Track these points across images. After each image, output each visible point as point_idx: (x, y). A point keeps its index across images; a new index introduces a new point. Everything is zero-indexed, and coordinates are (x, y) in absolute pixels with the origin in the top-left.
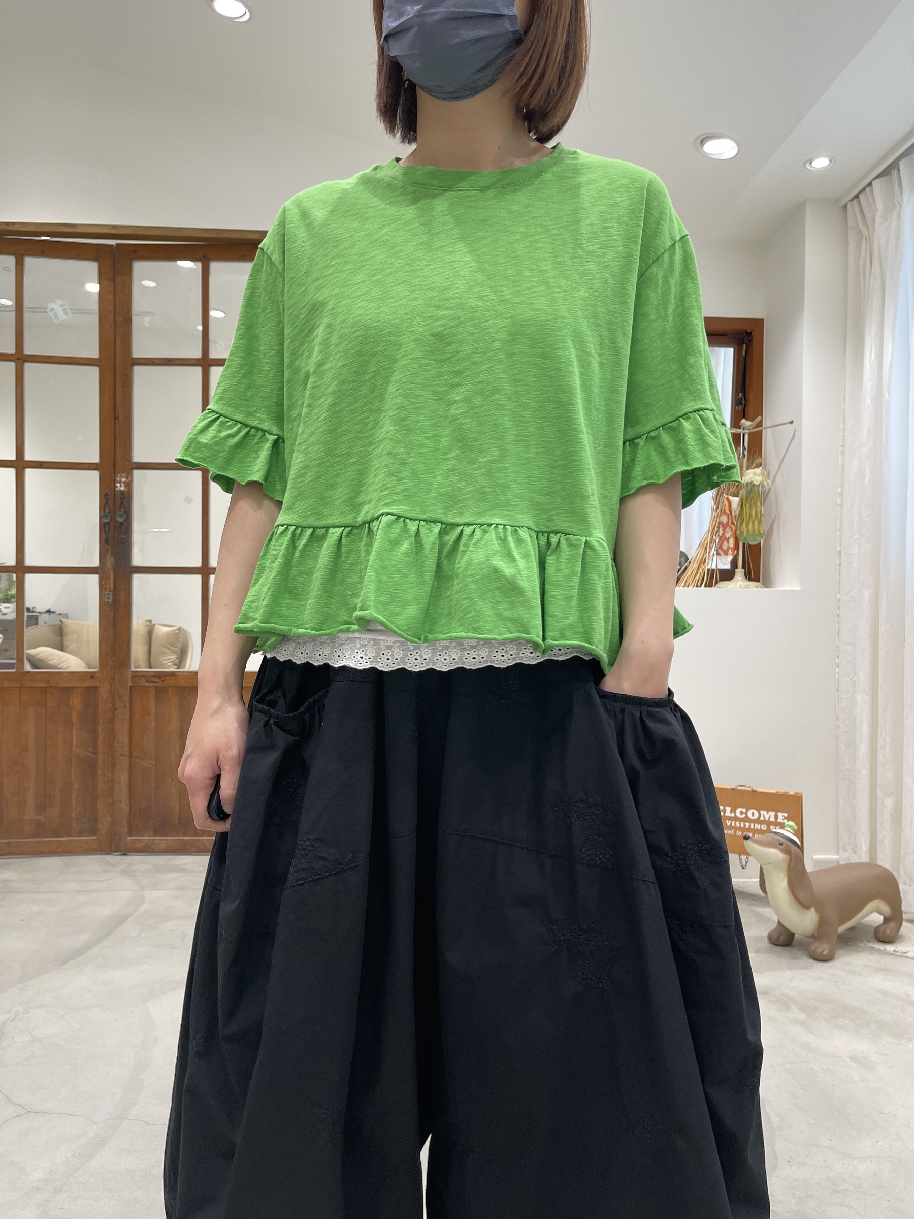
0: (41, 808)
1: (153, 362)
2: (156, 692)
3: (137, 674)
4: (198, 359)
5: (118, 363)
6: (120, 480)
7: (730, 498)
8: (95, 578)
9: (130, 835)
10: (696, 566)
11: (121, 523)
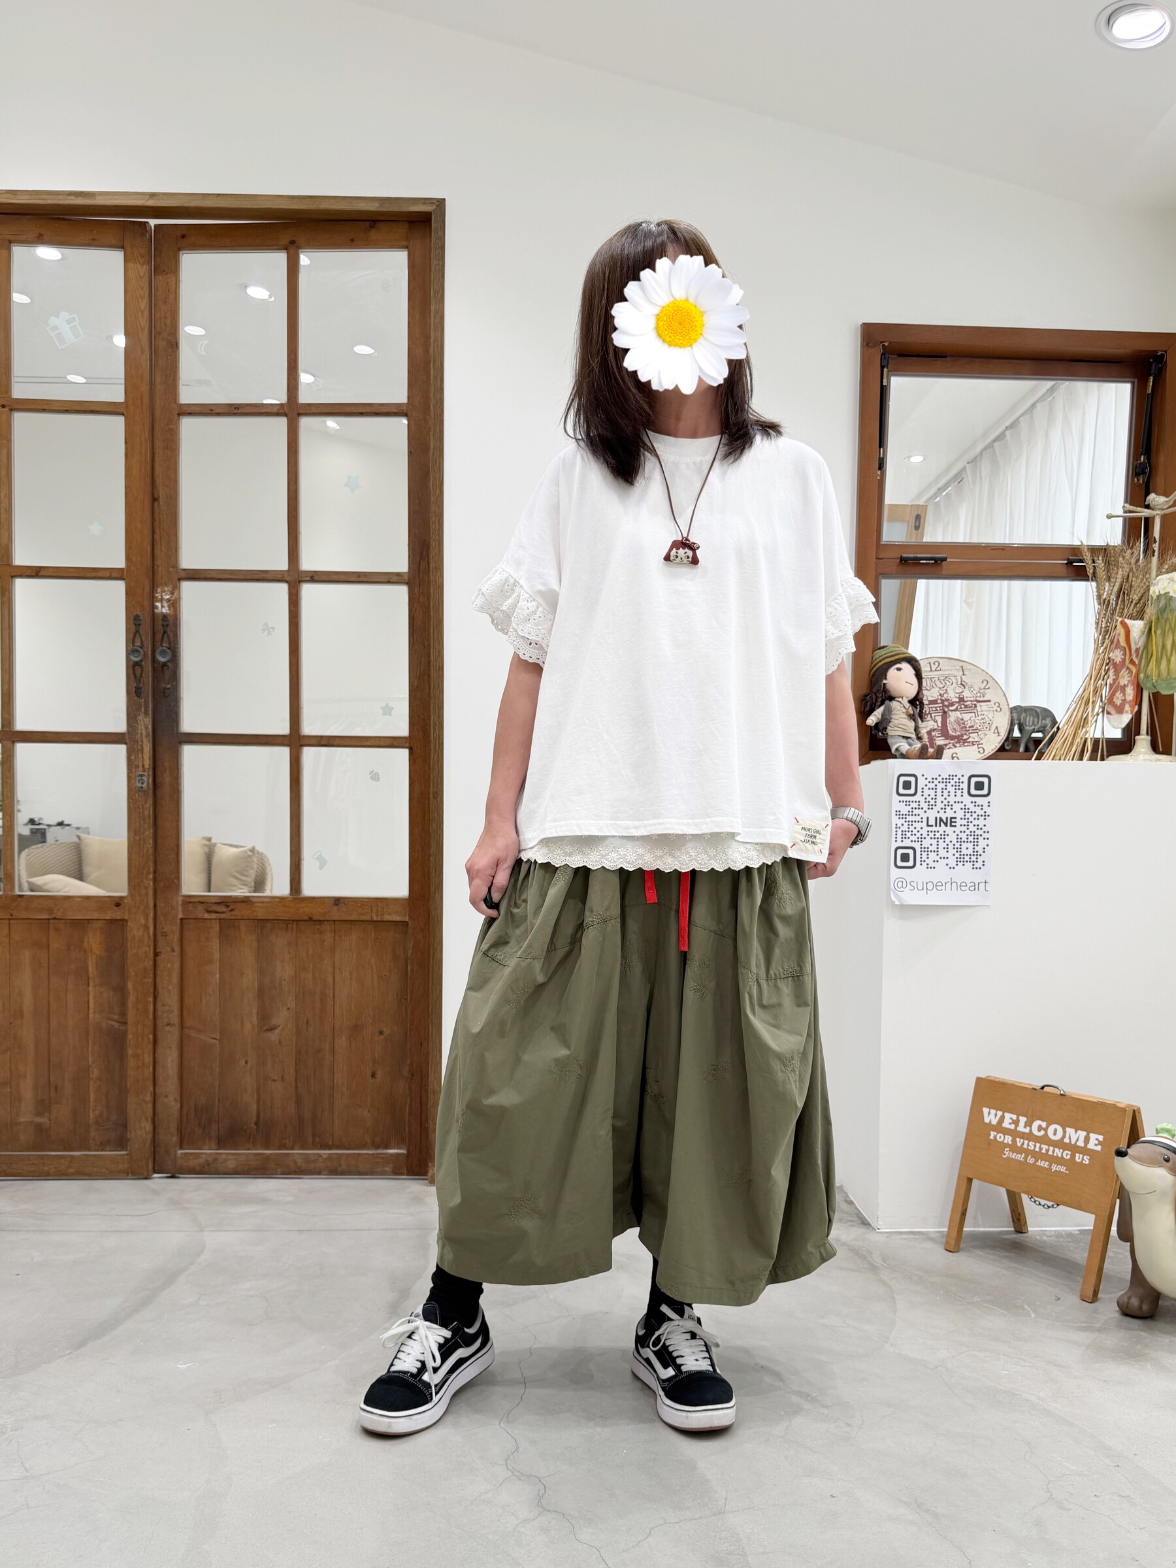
0: (43, 1106)
1: (212, 410)
2: (221, 928)
3: (192, 900)
4: (282, 405)
5: (157, 413)
6: (162, 596)
7: (1126, 620)
8: (121, 749)
9: (181, 1148)
10: (1071, 731)
11: (164, 665)
